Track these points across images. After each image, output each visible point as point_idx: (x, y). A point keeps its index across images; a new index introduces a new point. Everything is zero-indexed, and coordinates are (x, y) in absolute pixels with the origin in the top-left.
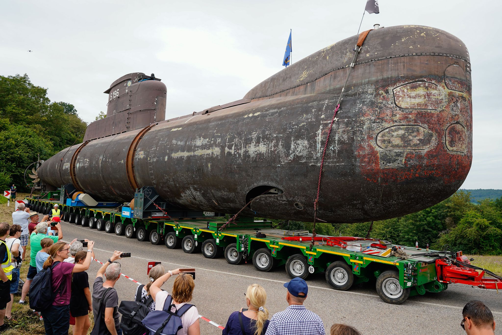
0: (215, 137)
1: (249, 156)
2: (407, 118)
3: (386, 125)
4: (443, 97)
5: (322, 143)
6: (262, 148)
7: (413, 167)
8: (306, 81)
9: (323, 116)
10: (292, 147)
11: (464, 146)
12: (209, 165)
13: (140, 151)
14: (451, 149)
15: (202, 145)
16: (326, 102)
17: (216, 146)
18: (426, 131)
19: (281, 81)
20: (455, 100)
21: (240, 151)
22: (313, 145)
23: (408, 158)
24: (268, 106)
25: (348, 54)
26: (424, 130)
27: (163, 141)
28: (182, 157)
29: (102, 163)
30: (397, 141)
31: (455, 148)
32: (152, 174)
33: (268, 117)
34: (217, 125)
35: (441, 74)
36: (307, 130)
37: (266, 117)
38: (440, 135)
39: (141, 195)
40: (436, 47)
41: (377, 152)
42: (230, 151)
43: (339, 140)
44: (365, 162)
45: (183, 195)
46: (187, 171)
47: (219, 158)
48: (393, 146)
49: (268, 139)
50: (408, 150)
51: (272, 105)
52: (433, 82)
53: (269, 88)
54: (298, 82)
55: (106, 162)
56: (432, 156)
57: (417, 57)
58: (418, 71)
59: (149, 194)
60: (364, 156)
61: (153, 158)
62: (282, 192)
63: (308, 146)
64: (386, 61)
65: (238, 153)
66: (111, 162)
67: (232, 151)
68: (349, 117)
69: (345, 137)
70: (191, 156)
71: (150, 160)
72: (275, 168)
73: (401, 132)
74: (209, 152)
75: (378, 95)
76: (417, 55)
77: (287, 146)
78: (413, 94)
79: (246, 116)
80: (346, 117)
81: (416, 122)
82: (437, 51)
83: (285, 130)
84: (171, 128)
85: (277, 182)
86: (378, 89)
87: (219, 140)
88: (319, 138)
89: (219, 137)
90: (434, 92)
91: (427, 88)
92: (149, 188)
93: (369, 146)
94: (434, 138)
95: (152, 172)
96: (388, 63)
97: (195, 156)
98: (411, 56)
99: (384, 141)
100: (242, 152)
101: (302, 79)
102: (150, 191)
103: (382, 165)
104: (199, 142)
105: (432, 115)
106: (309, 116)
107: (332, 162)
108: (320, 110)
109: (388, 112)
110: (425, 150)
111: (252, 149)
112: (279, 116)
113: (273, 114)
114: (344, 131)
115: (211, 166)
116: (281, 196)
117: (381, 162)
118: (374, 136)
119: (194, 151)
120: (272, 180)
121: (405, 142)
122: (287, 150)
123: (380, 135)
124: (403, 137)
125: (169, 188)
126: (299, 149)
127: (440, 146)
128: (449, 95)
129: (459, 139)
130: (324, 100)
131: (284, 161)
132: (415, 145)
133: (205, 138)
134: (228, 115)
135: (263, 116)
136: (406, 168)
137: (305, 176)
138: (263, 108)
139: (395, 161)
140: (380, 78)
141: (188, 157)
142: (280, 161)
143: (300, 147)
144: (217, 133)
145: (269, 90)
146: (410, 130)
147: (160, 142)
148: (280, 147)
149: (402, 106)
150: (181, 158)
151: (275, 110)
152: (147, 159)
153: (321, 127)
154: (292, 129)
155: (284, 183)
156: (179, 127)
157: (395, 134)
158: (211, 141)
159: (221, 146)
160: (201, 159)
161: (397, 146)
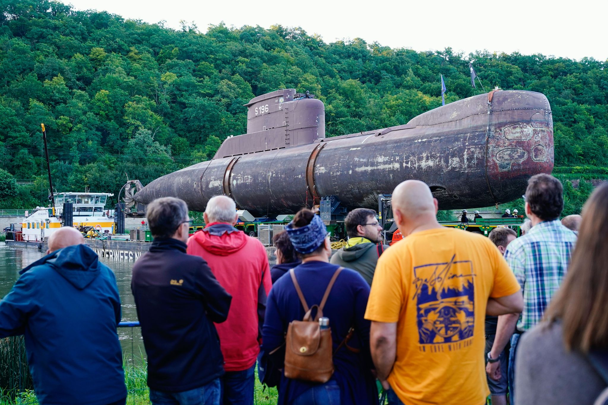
0: (395, 156)
1: (422, 168)
2: (511, 144)
3: (501, 149)
4: (530, 132)
5: (467, 159)
6: (431, 163)
7: (516, 170)
8: (456, 119)
9: (467, 144)
10: (450, 162)
11: (544, 157)
12: (391, 176)
13: (320, 167)
14: (535, 159)
15: (384, 162)
16: (469, 135)
17: (396, 162)
18: (522, 151)
19: (439, 116)
20: (537, 133)
21: (415, 165)
22: (462, 161)
23: (513, 166)
24: (432, 134)
25: (480, 106)
26: (520, 150)
27: (344, 158)
28: (366, 170)
29: (271, 179)
30: (507, 157)
31: (538, 159)
32: (335, 185)
33: (433, 143)
34: (394, 147)
35: (528, 120)
36: (458, 152)
37: (431, 142)
38: (529, 152)
39: (327, 202)
40: (527, 104)
41: (497, 164)
42: (407, 165)
43: (477, 158)
44: (491, 169)
45: (365, 199)
46: (372, 181)
47: (399, 170)
48: (504, 160)
49: (434, 157)
50: (513, 162)
51: (434, 134)
52: (525, 124)
53: (430, 119)
54: (451, 118)
55: (277, 177)
56: (525, 164)
57: (516, 111)
58: (516, 118)
59: (333, 201)
60: (490, 166)
61: (336, 172)
62: (445, 189)
63: (459, 161)
64: (500, 112)
65: (413, 166)
66: (285, 177)
67: (409, 165)
68: (481, 145)
69: (480, 155)
70: (374, 170)
71: (333, 174)
72: (440, 175)
73: (509, 152)
74: (391, 166)
75: (496, 132)
76: (516, 109)
77: (447, 162)
78: (514, 131)
79: (416, 141)
80: (480, 144)
81: (516, 146)
82: (527, 106)
83: (445, 152)
84: (350, 147)
85: (441, 183)
86: (496, 128)
87: (397, 158)
88: (465, 157)
89: (397, 156)
90: (525, 130)
91: (521, 128)
92: (332, 196)
93: (493, 160)
94: (526, 154)
95: (336, 183)
96: (501, 114)
97: (378, 169)
98: (513, 110)
99: (500, 157)
100: (416, 165)
101: (453, 117)
102: (333, 199)
103: (500, 170)
104: (380, 159)
105: (524, 142)
106: (459, 143)
107: (474, 170)
108: (465, 140)
109: (502, 141)
110: (521, 161)
111: (424, 164)
112: (440, 142)
113: (436, 141)
114: (479, 152)
115: (392, 176)
116: (445, 192)
117: (499, 169)
118: (495, 155)
119: (377, 166)
120: (438, 183)
121: (511, 157)
122: (447, 164)
123: (498, 154)
124: (510, 155)
125: (352, 194)
126: (454, 163)
127: (529, 158)
128: (534, 131)
129: (541, 154)
130: (467, 133)
131: (445, 171)
132: (516, 159)
133: (385, 156)
134: (401, 139)
135: (429, 142)
136: (512, 171)
137: (459, 178)
138: (428, 135)
139: (506, 167)
140: (497, 122)
141: (372, 170)
142: (443, 171)
143: (455, 162)
144: (395, 152)
145: (430, 121)
146: (514, 150)
147: (341, 159)
148: (442, 162)
149: (509, 138)
150: (366, 172)
151: (437, 138)
152: (329, 173)
153: (466, 150)
154: (449, 151)
155: (446, 184)
156: (357, 147)
157: (505, 153)
158: (391, 158)
159: (400, 162)
160: (383, 172)
161: (507, 160)
